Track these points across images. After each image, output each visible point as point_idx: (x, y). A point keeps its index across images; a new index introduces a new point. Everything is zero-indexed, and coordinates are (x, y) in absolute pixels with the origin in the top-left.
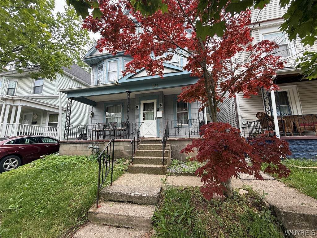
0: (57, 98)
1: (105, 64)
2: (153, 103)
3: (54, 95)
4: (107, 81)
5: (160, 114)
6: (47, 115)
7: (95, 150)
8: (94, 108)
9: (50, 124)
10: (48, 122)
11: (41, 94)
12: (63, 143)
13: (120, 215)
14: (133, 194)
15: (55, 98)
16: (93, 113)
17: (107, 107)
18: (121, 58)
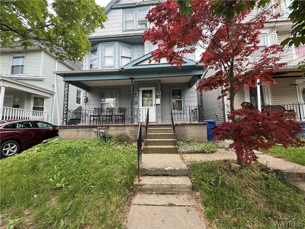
0: (42, 80)
1: (100, 47)
2: (152, 90)
3: (39, 76)
4: (102, 66)
5: (158, 101)
6: (32, 98)
7: (101, 134)
8: (88, 93)
9: (34, 108)
10: (33, 106)
11: (23, 75)
12: (62, 128)
13: (164, 185)
14: (166, 169)
15: (41, 80)
16: (87, 98)
17: (102, 92)
18: (117, 43)
